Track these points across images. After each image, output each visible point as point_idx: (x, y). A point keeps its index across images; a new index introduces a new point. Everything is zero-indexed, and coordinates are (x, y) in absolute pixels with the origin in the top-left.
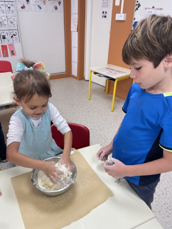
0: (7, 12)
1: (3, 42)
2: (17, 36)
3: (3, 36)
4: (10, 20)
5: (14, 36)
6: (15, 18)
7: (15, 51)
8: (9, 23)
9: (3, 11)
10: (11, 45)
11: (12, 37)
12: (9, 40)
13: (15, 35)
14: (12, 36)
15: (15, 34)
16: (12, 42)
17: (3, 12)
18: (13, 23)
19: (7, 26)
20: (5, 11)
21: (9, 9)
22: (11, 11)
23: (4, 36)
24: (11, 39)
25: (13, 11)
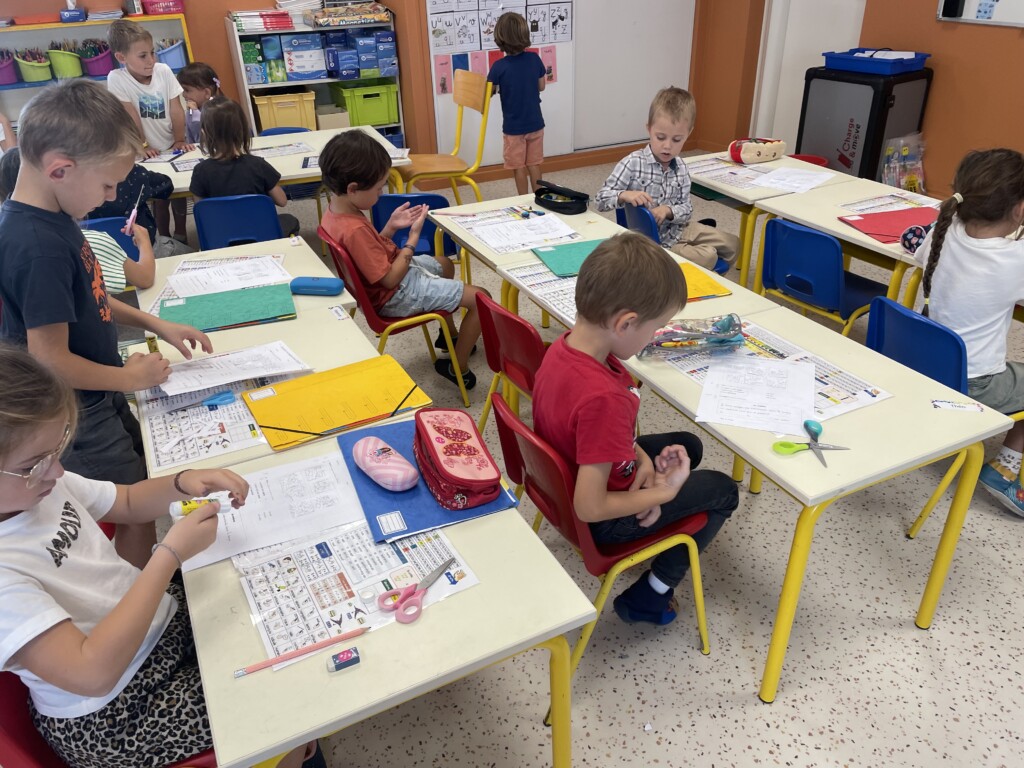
2: (568, 21)
5: (560, 21)
7: (555, 70)
10: (551, 51)
11: (555, 23)
12: (547, 33)
14: (554, 20)
15: (564, 15)
16: (552, 40)
23: (534, 21)
24: (552, 30)
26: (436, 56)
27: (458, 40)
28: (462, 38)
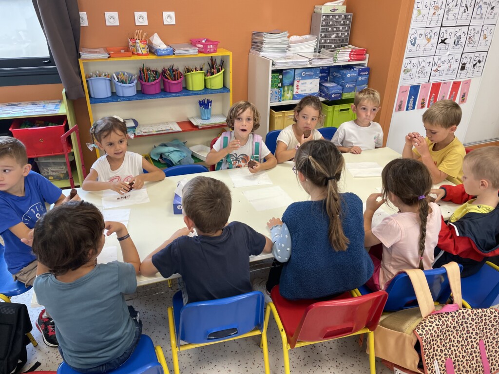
0: (487, 16)
1: (458, 75)
2: (482, 64)
3: (462, 64)
4: (485, 32)
5: (478, 64)
6: (493, 27)
7: (468, 95)
8: (482, 37)
9: (482, 15)
10: (468, 83)
11: (474, 65)
12: (469, 72)
13: (479, 62)
14: (475, 63)
15: (481, 60)
16: (470, 76)
17: (481, 18)
18: (487, 39)
19: (476, 44)
20: (484, 16)
21: (492, 10)
22: (493, 14)
23: (464, 63)
24: (472, 69)
25: (495, 14)
26: (401, 87)
27: (417, 75)
28: (420, 75)
